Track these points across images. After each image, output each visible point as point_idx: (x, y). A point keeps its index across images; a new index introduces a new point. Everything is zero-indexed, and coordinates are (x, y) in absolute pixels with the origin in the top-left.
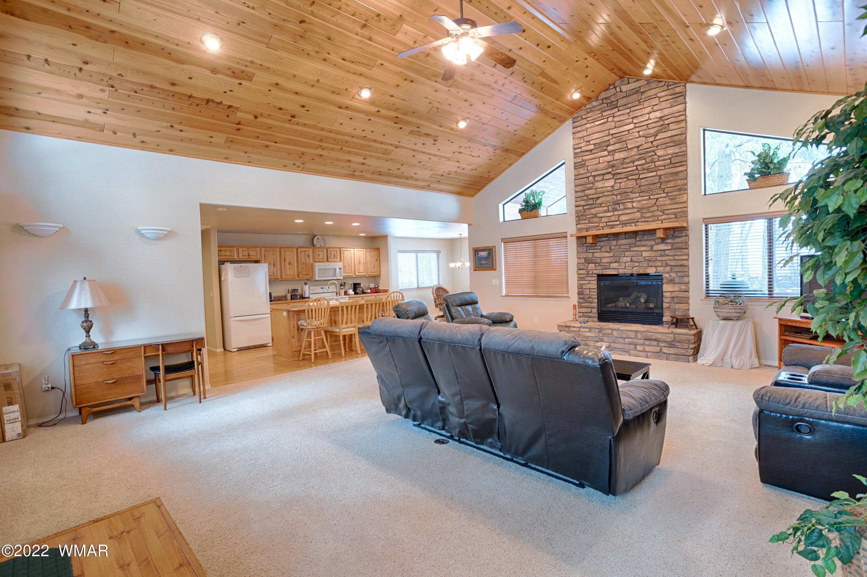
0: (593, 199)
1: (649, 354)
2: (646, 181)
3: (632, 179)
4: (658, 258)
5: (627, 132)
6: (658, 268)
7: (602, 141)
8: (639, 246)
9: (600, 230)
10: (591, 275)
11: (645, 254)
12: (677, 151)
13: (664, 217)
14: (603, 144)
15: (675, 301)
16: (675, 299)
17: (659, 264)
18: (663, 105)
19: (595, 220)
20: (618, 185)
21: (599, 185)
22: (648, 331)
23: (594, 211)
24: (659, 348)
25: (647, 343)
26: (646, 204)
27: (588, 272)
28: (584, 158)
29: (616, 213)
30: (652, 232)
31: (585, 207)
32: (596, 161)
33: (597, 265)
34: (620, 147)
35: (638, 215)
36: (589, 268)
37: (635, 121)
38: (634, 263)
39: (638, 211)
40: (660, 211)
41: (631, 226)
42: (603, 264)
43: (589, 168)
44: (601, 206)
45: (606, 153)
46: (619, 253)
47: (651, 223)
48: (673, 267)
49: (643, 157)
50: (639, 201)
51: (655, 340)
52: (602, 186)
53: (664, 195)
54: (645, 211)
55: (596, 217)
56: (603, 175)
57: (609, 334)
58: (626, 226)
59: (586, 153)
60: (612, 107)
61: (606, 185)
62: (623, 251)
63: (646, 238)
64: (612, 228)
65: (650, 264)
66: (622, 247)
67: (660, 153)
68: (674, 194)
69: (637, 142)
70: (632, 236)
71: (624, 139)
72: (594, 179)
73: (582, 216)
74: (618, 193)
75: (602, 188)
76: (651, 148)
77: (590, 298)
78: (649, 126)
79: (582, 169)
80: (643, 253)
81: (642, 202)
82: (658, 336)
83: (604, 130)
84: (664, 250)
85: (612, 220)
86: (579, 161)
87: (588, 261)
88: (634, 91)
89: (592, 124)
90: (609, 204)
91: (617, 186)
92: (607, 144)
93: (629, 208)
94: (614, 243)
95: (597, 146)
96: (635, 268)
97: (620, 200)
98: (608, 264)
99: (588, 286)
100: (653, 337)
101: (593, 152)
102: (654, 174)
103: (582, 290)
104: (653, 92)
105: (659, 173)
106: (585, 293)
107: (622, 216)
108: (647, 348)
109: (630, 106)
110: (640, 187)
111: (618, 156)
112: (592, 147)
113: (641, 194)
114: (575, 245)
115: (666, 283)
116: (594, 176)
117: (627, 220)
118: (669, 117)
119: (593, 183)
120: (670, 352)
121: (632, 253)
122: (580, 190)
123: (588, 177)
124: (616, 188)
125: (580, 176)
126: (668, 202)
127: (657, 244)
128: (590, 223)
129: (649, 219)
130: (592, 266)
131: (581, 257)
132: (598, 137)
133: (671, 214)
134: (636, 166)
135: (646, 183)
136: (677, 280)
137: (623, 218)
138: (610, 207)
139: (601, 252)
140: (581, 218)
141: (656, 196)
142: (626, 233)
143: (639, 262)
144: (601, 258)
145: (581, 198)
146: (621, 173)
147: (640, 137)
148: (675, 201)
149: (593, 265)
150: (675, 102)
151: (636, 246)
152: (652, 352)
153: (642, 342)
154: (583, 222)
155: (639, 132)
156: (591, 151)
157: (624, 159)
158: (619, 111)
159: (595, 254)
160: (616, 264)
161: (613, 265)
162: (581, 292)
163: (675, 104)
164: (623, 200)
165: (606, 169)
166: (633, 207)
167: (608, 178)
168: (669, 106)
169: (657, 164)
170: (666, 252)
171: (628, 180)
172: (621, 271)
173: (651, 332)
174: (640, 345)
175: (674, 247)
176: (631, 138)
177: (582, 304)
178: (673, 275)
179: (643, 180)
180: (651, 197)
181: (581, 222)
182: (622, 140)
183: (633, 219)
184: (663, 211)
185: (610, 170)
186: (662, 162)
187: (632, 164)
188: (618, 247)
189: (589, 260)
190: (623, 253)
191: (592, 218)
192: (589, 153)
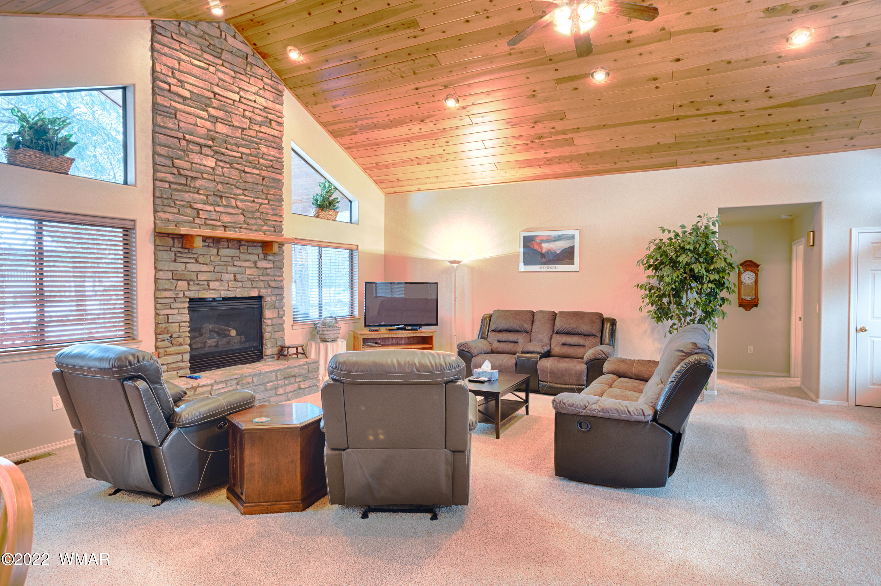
0: (186, 177)
1: (290, 394)
2: (252, 177)
3: (237, 169)
4: (261, 278)
5: (231, 102)
6: (262, 290)
7: (201, 93)
8: (242, 260)
9: (196, 228)
10: (182, 300)
11: (248, 271)
12: (278, 155)
13: (265, 228)
14: (203, 99)
15: (276, 330)
16: (276, 327)
17: (261, 284)
18: (267, 94)
19: (189, 211)
20: (220, 169)
21: (195, 158)
22: (288, 368)
23: (187, 196)
24: (297, 385)
25: (287, 382)
26: (251, 207)
27: (177, 294)
28: (173, 104)
29: (217, 209)
30: (256, 244)
31: (173, 186)
32: (191, 120)
33: (191, 283)
34: (224, 117)
35: (242, 218)
36: (178, 289)
37: (242, 93)
38: (238, 283)
39: (242, 214)
40: (262, 219)
41: (235, 231)
42: (201, 283)
43: (182, 125)
44: (197, 193)
45: (204, 114)
46: (220, 267)
47: (255, 232)
48: (273, 289)
49: (249, 145)
50: (242, 201)
51: (294, 376)
52: (199, 161)
53: (266, 202)
54: (249, 215)
55: (191, 206)
56: (201, 146)
57: (249, 384)
58: (230, 231)
59: (177, 99)
60: (215, 53)
61: (204, 162)
62: (225, 265)
63: (251, 250)
64: (212, 229)
65: (255, 285)
66: (223, 259)
67: (264, 149)
68: (275, 203)
69: (243, 122)
70: (236, 245)
71: (230, 109)
72: (188, 145)
73: (167, 198)
74: (221, 181)
75: (200, 165)
76: (253, 137)
77: (179, 337)
78: (255, 110)
79: (172, 121)
80: (247, 269)
81: (247, 203)
82: (297, 370)
83: (204, 78)
84: (266, 268)
85: (214, 217)
86: (165, 104)
87: (176, 277)
88: (241, 53)
89: (188, 59)
90: (208, 193)
91: (219, 171)
92: (208, 102)
93: (232, 207)
94: (214, 251)
95: (194, 98)
96: (238, 290)
97: (222, 192)
98: (206, 283)
99: (178, 318)
100: (293, 373)
101: (187, 102)
102: (257, 172)
103: (168, 325)
104: (260, 72)
105: (264, 173)
106: (171, 330)
107: (223, 215)
108: (289, 388)
109: (237, 69)
110: (245, 182)
111: (220, 127)
112: (187, 94)
113: (246, 192)
114: (151, 247)
115: (268, 309)
116: (188, 141)
117: (229, 222)
118: (273, 112)
119: (183, 151)
120: (306, 386)
121: (235, 269)
122: (166, 154)
123: (179, 139)
124: (218, 173)
125: (167, 130)
126: (271, 211)
127: (259, 260)
128: (179, 213)
129: (254, 228)
130: (183, 285)
131: (166, 268)
132: (196, 84)
133: (271, 226)
134: (242, 153)
135: (251, 180)
136: (277, 305)
137: (226, 218)
138: (209, 197)
139: (197, 261)
140: (166, 201)
141: (260, 201)
142: (228, 240)
143: (242, 281)
144: (198, 273)
145: (169, 170)
146: (223, 154)
147: (244, 116)
148: (275, 212)
149: (185, 283)
150: (277, 99)
151: (240, 260)
152: (291, 392)
153: (281, 382)
154: (170, 209)
155: (244, 110)
156: (184, 98)
157: (228, 136)
158: (223, 65)
159: (188, 265)
160: (217, 283)
161: (213, 285)
162: (165, 328)
163: (277, 101)
164: (225, 192)
165: (203, 138)
166: (237, 207)
167: (208, 153)
168: (272, 99)
169: (261, 161)
170: (268, 270)
171: (231, 167)
172: (222, 292)
173: (291, 368)
174: (282, 386)
175: (275, 266)
176: (237, 112)
177: (168, 350)
178: (274, 298)
179: (248, 175)
180: (256, 200)
181: (166, 209)
182: (226, 108)
183: (235, 223)
184: (265, 220)
185: (210, 143)
186: (266, 162)
187: (235, 148)
188: (219, 257)
189: (180, 275)
190: (225, 268)
191: (184, 206)
192: (181, 101)
